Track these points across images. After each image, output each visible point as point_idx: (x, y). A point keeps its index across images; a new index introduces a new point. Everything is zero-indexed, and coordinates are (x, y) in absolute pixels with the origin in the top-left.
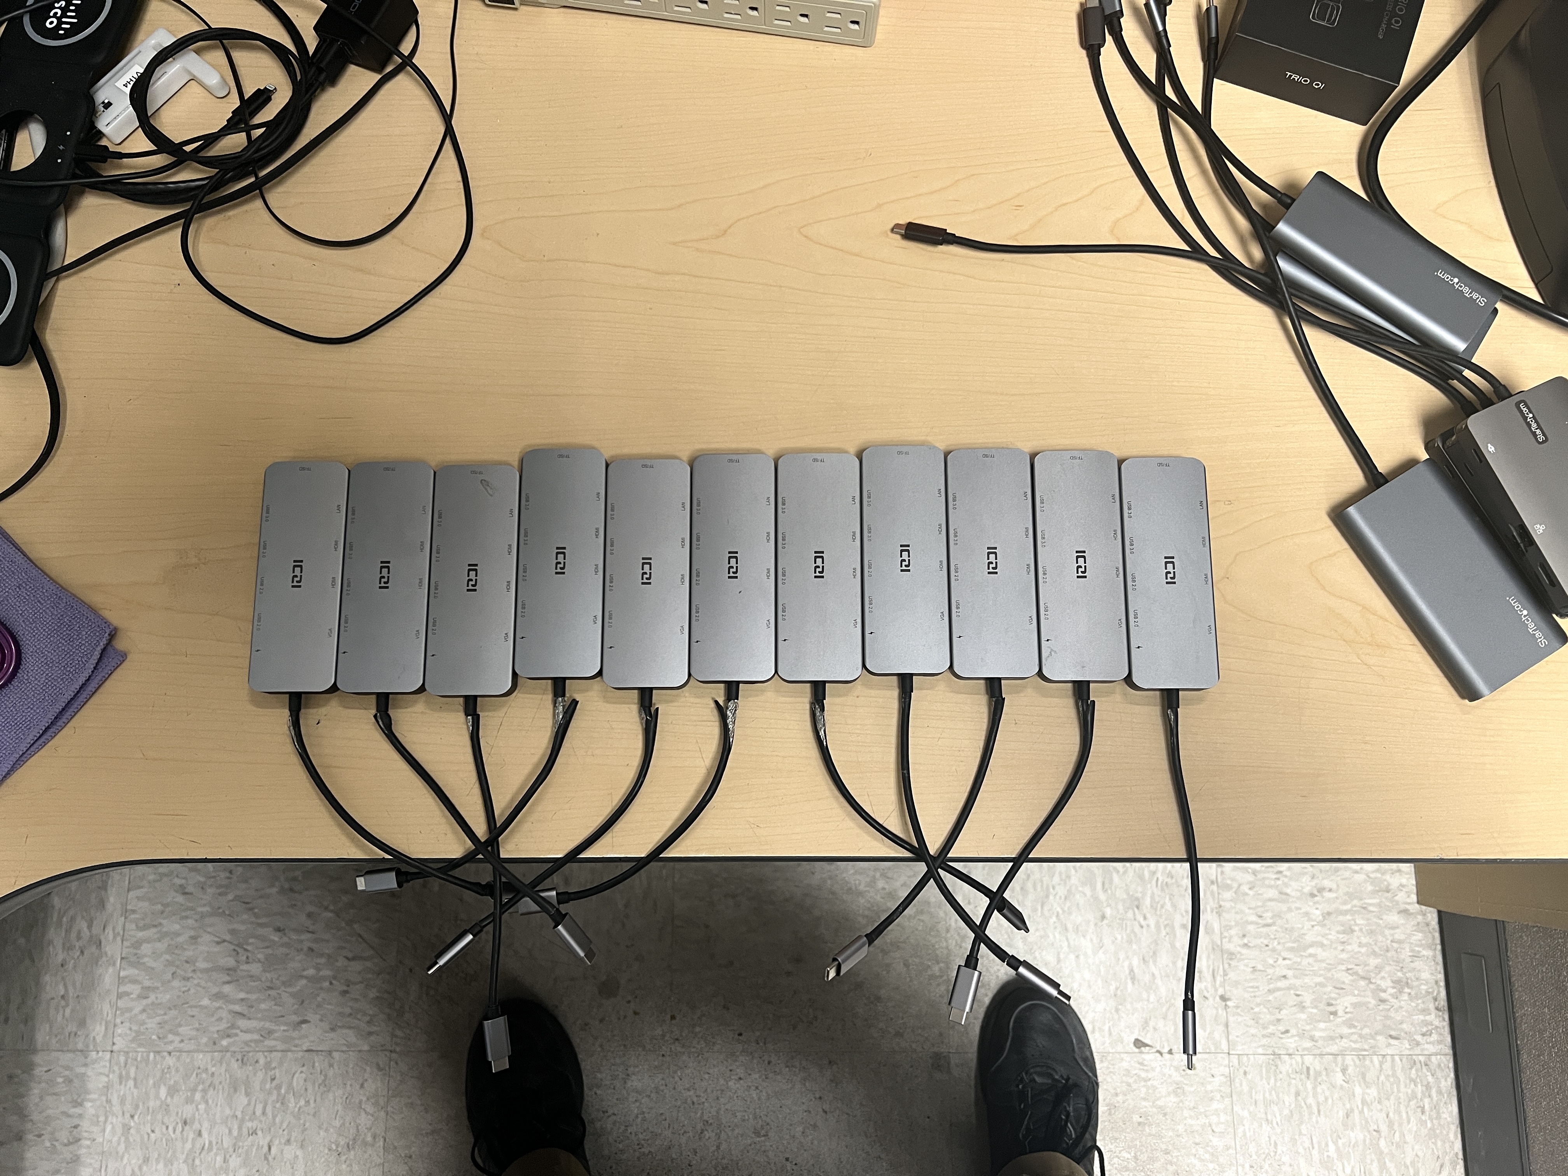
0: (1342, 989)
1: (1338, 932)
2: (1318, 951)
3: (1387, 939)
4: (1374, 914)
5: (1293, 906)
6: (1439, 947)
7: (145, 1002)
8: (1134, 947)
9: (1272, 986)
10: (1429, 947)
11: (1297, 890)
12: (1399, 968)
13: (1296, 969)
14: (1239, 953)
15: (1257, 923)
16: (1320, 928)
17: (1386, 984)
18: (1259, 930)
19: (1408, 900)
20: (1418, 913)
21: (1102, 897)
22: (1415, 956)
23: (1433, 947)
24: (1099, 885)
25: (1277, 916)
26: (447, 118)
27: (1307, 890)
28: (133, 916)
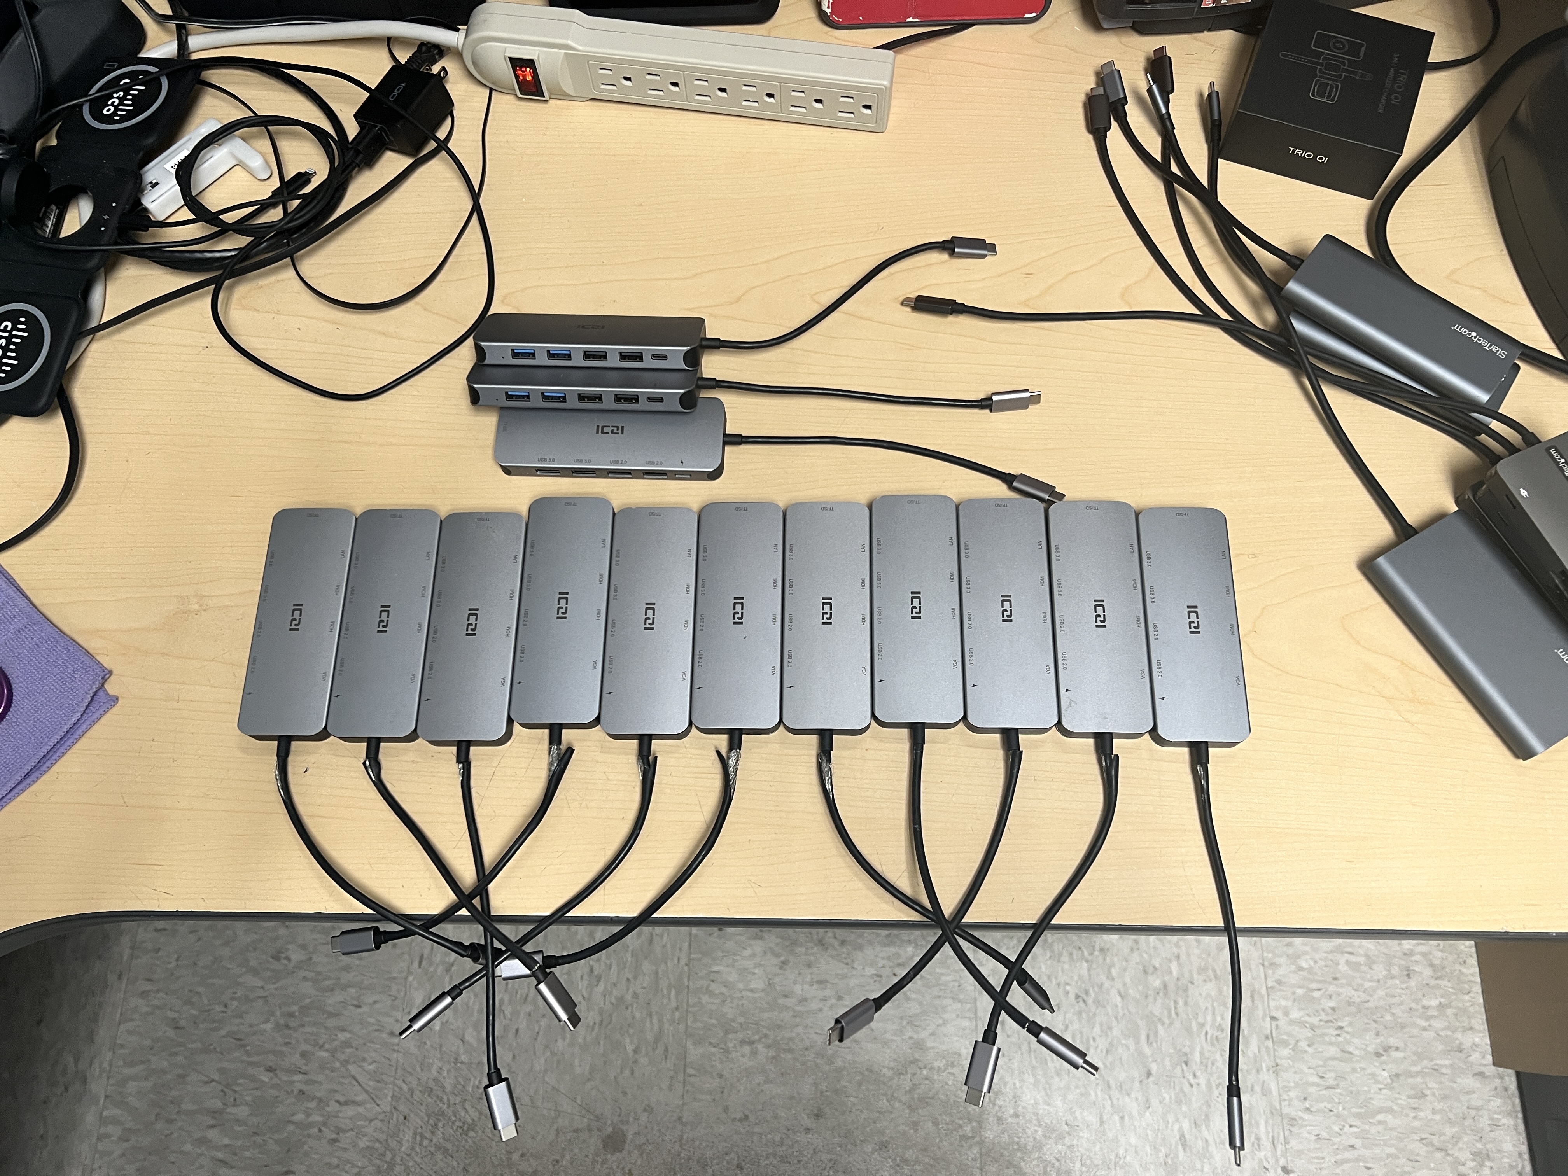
0: (1417, 1161)
1: (1409, 1097)
2: (1389, 1118)
3: (1463, 1105)
4: (1447, 1076)
5: (1358, 1066)
6: (1520, 1115)
7: (126, 1145)
8: (1184, 1108)
9: (1339, 1157)
10: (1510, 1114)
11: (1361, 1049)
12: (1478, 1138)
13: (1364, 1138)
14: (1301, 1118)
15: (1318, 1085)
16: (1389, 1093)
17: (1465, 1156)
18: (1321, 1093)
19: (1484, 1062)
20: (1494, 1077)
21: (1147, 1050)
22: (1495, 1125)
23: (1514, 1114)
24: (1143, 1038)
25: (1340, 1077)
26: (475, 196)
27: (1371, 1049)
28: (122, 1051)
